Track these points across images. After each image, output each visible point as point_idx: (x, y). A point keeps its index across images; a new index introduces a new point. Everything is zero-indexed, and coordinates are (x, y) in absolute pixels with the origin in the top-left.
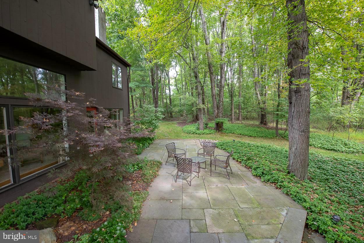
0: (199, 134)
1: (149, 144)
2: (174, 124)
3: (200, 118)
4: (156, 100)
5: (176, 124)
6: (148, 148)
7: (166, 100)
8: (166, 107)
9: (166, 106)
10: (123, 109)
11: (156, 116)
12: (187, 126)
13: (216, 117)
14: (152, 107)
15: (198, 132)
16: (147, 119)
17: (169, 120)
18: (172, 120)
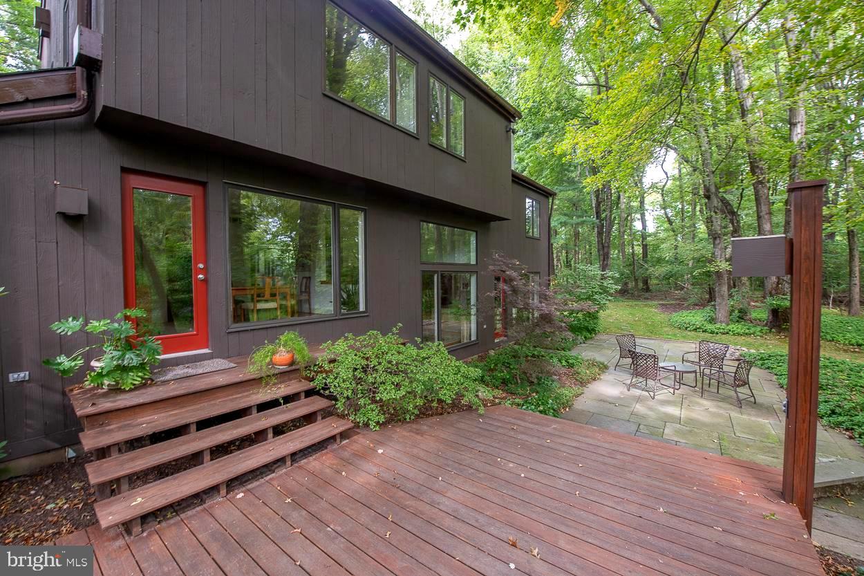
0: (712, 332)
1: (585, 337)
2: (651, 306)
3: (717, 295)
4: (606, 250)
5: (656, 308)
6: (583, 345)
7: (633, 248)
8: (630, 265)
9: (632, 262)
10: (539, 273)
11: (601, 287)
12: (685, 313)
13: (770, 293)
14: (595, 270)
15: (710, 327)
16: (583, 291)
17: (639, 296)
18: (648, 299)
